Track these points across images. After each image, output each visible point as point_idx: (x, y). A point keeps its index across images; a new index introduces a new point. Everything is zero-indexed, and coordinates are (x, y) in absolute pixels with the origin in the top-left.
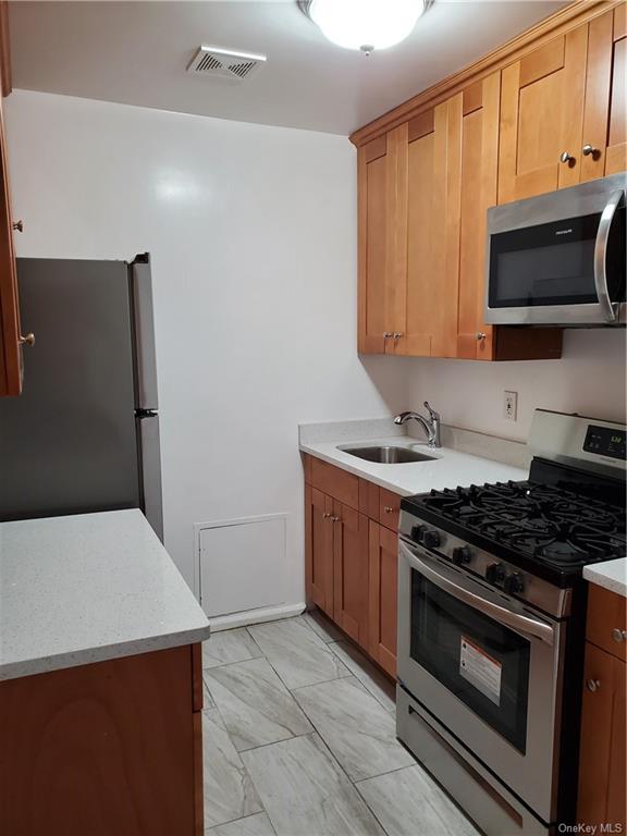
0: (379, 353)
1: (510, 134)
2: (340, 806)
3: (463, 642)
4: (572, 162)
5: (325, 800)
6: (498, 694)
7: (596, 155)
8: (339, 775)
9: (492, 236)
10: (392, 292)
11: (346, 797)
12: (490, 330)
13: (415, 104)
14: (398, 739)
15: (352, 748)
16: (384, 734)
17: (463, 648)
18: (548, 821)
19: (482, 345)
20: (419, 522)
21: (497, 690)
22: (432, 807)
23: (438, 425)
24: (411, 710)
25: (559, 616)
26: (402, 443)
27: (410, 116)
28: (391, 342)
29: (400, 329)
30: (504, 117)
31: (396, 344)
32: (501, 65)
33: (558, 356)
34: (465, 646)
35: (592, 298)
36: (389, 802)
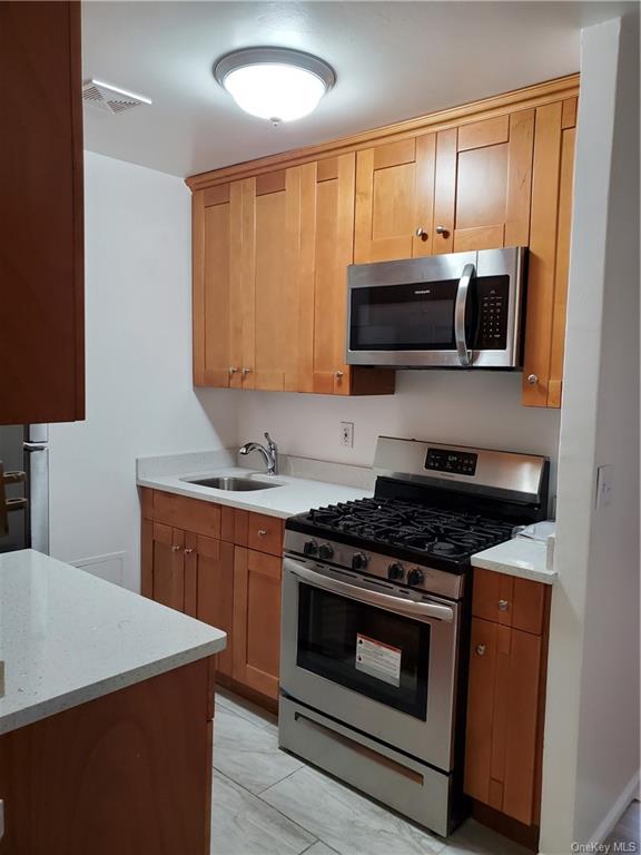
0: (222, 386)
1: (366, 207)
2: (252, 817)
3: (359, 639)
4: (424, 237)
5: (236, 817)
6: (398, 677)
7: (446, 234)
8: (239, 792)
9: (353, 290)
10: (238, 331)
11: (255, 809)
12: (347, 370)
13: (265, 163)
14: (280, 748)
15: (241, 765)
16: (267, 748)
17: (358, 645)
18: (448, 770)
19: (340, 383)
20: (309, 539)
21: (397, 674)
22: (333, 797)
23: (276, 454)
24: (298, 715)
25: (457, 598)
26: (240, 474)
27: (257, 172)
28: (237, 378)
29: (247, 365)
30: (360, 190)
31: (243, 379)
32: (357, 147)
33: (393, 393)
34: (361, 642)
35: (452, 346)
36: (295, 802)
